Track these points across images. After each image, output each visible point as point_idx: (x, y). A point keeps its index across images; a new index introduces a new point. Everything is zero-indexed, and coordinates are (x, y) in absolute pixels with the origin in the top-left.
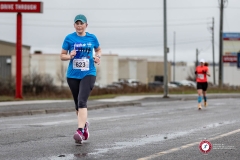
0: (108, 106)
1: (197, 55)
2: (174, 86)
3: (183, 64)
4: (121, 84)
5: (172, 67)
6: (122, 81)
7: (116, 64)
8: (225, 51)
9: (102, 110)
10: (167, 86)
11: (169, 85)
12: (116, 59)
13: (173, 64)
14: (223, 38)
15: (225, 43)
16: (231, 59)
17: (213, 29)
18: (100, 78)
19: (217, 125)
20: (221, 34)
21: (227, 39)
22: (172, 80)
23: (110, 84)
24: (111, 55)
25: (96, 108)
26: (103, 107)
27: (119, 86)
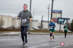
0: (7, 35)
1: (42, 18)
2: (33, 29)
3: (37, 21)
4: (12, 27)
5: (32, 22)
6: (13, 26)
7: (11, 20)
8: (53, 17)
9: (4, 37)
10: (30, 29)
11: (31, 29)
12: (11, 18)
13: (33, 21)
14: (53, 12)
15: (53, 14)
16: (55, 20)
17: (49, 8)
18: (4, 25)
19: (48, 45)
20: (52, 10)
21: (54, 12)
22: (32, 27)
23: (8, 27)
24: (9, 16)
25: (2, 36)
26: (4, 36)
27: (12, 28)
